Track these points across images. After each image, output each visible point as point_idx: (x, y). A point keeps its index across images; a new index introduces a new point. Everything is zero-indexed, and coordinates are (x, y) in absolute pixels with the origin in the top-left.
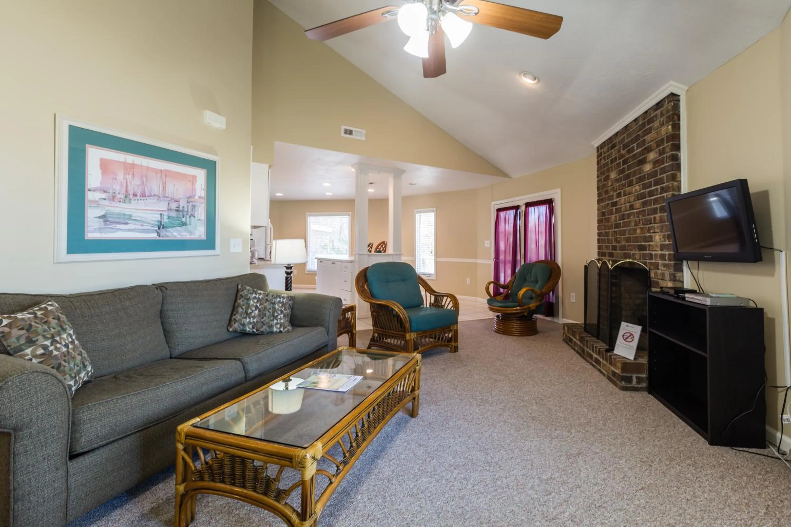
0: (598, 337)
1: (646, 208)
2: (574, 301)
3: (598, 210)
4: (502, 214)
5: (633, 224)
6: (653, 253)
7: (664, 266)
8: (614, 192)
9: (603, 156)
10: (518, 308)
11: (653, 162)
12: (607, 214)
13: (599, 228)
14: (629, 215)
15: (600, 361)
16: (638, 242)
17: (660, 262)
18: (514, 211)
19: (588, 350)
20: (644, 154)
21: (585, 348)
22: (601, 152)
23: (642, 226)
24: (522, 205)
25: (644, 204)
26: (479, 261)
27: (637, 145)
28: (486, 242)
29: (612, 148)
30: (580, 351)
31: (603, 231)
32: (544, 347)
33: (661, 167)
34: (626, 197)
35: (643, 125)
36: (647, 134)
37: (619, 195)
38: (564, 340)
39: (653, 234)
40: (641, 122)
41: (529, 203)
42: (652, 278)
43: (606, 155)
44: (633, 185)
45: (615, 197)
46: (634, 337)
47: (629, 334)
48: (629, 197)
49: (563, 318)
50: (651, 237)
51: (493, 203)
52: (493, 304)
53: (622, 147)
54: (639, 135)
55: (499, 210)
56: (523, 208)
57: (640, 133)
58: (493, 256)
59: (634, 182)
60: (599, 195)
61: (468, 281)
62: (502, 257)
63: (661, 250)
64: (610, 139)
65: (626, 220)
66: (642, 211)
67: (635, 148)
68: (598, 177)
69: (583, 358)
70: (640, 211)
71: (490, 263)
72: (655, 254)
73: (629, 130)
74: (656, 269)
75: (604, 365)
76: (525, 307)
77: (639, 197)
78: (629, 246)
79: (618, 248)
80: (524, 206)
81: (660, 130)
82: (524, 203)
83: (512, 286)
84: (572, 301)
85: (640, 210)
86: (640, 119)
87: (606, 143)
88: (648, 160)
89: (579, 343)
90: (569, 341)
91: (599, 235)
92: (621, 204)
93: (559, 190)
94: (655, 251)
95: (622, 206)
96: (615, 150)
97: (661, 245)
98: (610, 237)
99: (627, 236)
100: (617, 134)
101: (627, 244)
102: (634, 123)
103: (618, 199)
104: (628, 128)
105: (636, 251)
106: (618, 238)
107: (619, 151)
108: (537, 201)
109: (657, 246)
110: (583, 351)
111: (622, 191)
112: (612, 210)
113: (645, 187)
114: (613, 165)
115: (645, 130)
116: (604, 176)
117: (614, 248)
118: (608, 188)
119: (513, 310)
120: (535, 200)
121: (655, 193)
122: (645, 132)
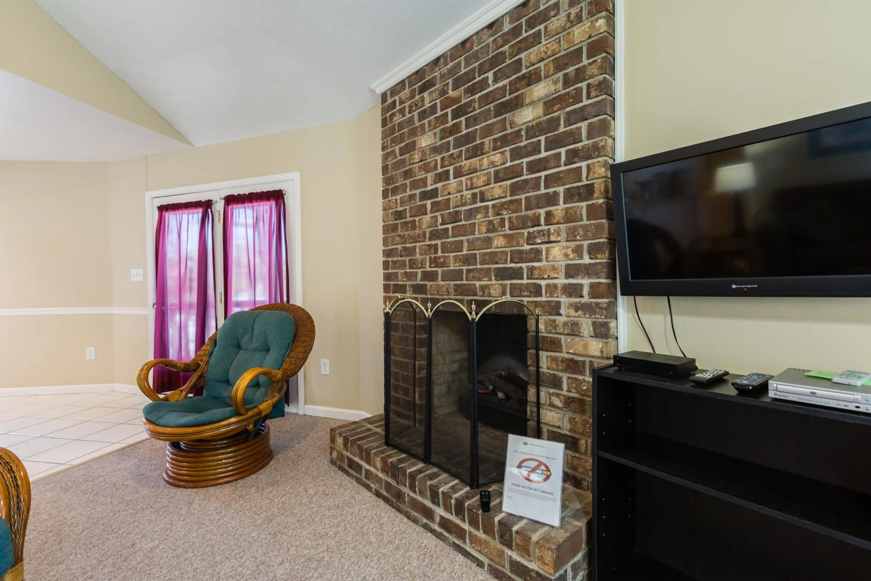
0: (427, 460)
1: (523, 197)
2: (327, 372)
3: (384, 209)
4: (171, 218)
5: (484, 229)
6: (543, 283)
7: (577, 309)
8: (427, 172)
9: (398, 107)
10: (233, 420)
11: (545, 103)
12: (408, 215)
13: (385, 242)
14: (471, 214)
15: (464, 531)
16: (496, 263)
17: (564, 300)
18: (200, 210)
19: (412, 494)
20: (517, 90)
21: (406, 490)
22: (395, 101)
23: (508, 232)
24: (218, 200)
25: (515, 189)
26: (114, 311)
27: (495, 74)
28: (134, 271)
29: (423, 89)
30: (385, 494)
31: (399, 247)
32: (305, 500)
33: (568, 109)
34: (463, 179)
35: (516, 31)
36: (527, 49)
37: (443, 177)
38: (333, 462)
39: (544, 247)
40: (507, 27)
41: (233, 196)
42: (542, 332)
43: (407, 104)
44: (483, 154)
45: (429, 181)
46: (548, 470)
47: (536, 463)
48: (471, 179)
49: (306, 403)
50: (538, 252)
51: (149, 194)
52: (162, 421)
53: (450, 85)
54: (503, 53)
55: (163, 209)
56: (219, 207)
57: (506, 48)
58: (151, 297)
59: (486, 148)
60: (388, 181)
61: (90, 353)
62: (172, 299)
63: (568, 275)
64: (419, 74)
65: (463, 223)
66: (511, 202)
67: (490, 81)
68: (383, 148)
69: (399, 510)
70: (503, 204)
71: (145, 313)
72: (548, 286)
73: (472, 48)
74: (551, 314)
75: (474, 540)
76: (250, 413)
77: (501, 175)
78: (468, 271)
79: (440, 276)
80: (222, 203)
81: (569, 34)
82: (224, 197)
83: (207, 363)
84: (323, 372)
85: (504, 200)
86: (507, 19)
87: (407, 82)
88: (527, 101)
89: (381, 475)
90: (350, 466)
91: (387, 253)
92: (449, 194)
93: (296, 175)
94: (549, 278)
95: (451, 196)
96: (431, 93)
97: (568, 266)
98: (418, 256)
99: (465, 252)
100: (436, 62)
101: (464, 268)
102: (487, 32)
103: (439, 185)
104: (468, 45)
105: (490, 280)
106: (439, 258)
107: (443, 92)
108: (251, 194)
109: (554, 268)
110: (399, 495)
111: (451, 168)
112: (425, 206)
113: (516, 154)
114: (426, 121)
115: (520, 42)
116: (403, 144)
117: (430, 276)
118: (415, 165)
119: (219, 428)
120: (246, 191)
121: (552, 163)
122: (521, 45)
